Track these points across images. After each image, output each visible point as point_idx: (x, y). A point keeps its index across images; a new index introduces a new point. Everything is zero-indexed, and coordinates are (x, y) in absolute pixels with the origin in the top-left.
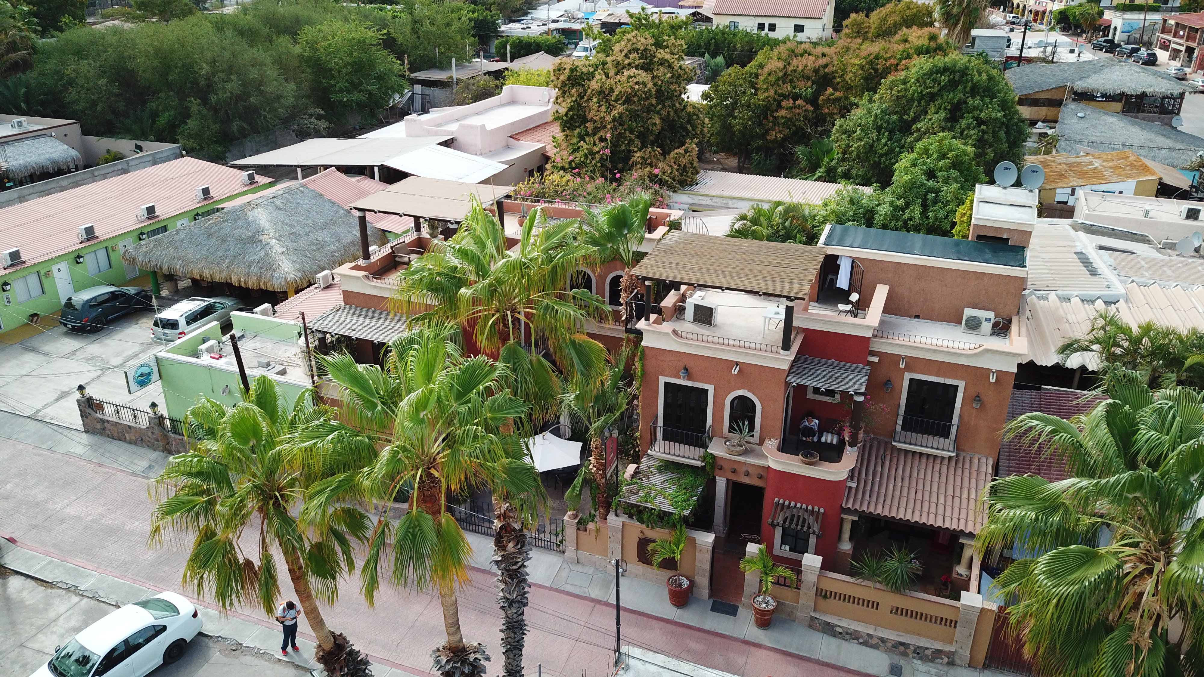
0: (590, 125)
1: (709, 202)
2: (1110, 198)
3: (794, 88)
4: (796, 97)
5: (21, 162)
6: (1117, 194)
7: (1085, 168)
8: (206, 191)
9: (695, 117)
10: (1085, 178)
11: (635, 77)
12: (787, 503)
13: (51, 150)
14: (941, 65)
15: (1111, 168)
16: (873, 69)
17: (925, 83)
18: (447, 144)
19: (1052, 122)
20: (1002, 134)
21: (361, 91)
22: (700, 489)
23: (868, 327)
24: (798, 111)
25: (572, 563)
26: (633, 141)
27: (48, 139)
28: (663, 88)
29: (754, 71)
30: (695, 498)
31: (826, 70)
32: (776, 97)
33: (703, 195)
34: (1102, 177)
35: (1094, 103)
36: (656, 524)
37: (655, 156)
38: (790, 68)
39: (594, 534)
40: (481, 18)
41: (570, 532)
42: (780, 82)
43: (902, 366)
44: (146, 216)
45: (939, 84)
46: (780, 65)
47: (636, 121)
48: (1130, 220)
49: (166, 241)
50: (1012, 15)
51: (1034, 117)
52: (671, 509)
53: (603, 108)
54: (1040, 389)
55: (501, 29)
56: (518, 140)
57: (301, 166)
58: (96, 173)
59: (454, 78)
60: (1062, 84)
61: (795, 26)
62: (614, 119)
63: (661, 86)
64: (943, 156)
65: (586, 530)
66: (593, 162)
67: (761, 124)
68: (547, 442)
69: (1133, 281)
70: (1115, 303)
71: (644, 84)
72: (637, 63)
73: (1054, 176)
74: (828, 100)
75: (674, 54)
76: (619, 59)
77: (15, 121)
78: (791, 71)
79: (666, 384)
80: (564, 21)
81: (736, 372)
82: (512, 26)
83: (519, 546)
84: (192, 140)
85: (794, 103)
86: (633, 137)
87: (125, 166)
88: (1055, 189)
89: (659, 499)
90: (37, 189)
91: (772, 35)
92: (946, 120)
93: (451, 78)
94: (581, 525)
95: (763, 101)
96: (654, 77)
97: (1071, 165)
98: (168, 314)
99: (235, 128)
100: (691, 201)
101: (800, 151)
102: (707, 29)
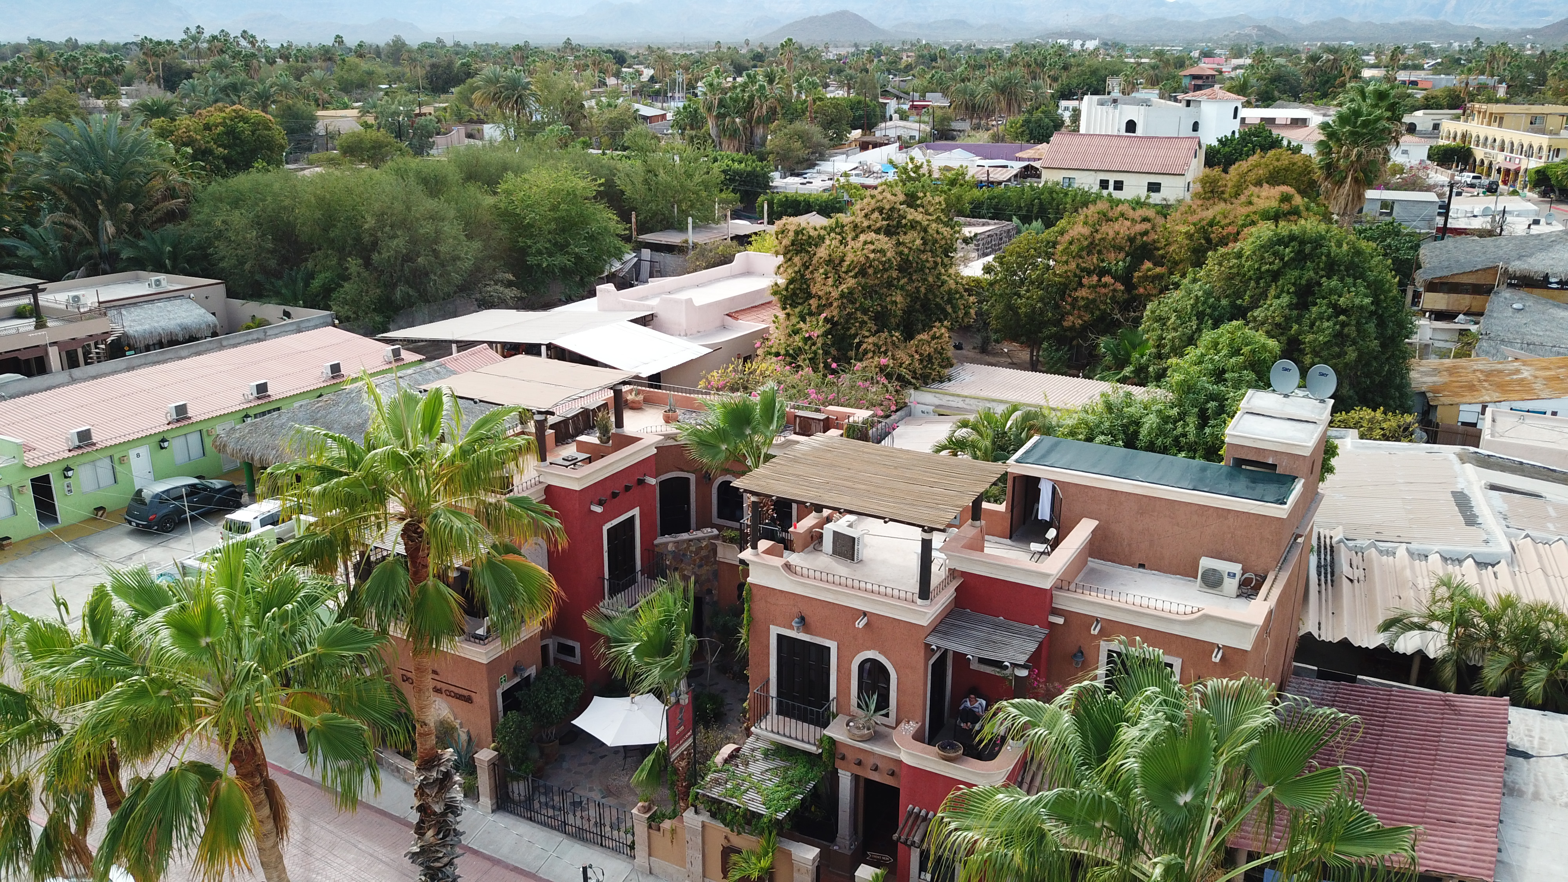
0: (814, 302)
1: (961, 404)
2: (1531, 419)
3: (1103, 261)
4: (1103, 272)
5: (147, 327)
6: (1548, 415)
7: (1508, 378)
8: (336, 369)
9: (958, 296)
10: (1505, 392)
11: (872, 243)
12: (923, 813)
13: (184, 314)
14: (1285, 233)
15: (1545, 379)
16: (1205, 238)
17: (1263, 258)
18: (644, 321)
19: (1476, 314)
20: (1371, 327)
21: (567, 253)
22: (811, 785)
23: (1047, 576)
24: (1103, 290)
25: (642, 873)
26: (866, 323)
27: (184, 301)
28: (911, 258)
29: (1053, 239)
30: (800, 797)
31: (1145, 238)
32: (1078, 272)
33: (953, 395)
34: (1530, 390)
35: (1545, 292)
36: (743, 828)
37: (893, 343)
38: (1098, 236)
39: (668, 835)
40: (749, 169)
41: (641, 830)
42: (1084, 253)
43: (1095, 632)
44: (255, 394)
45: (1282, 259)
46: (1086, 231)
47: (871, 297)
48: (1551, 451)
49: (263, 426)
50: (1472, 175)
51: (1452, 308)
52: (762, 810)
53: (830, 281)
54: (1353, 680)
55: (774, 184)
56: (737, 319)
57: (457, 342)
58: (225, 343)
59: (690, 242)
60: (1491, 265)
61: (1149, 184)
62: (842, 296)
63: (908, 255)
64: (1236, 352)
65: (659, 830)
66: (813, 348)
67: (1057, 306)
68: (635, 707)
69: (1527, 536)
70: (1493, 566)
71: (882, 252)
72: (878, 225)
73: (1461, 387)
74: (1145, 278)
75: (930, 215)
76: (858, 220)
77: (153, 279)
78: (1100, 240)
79: (780, 637)
80: (857, 175)
81: (861, 626)
82: (791, 180)
83: (441, 836)
84: (347, 307)
85: (1100, 280)
86: (866, 318)
87: (262, 336)
88: (1458, 404)
89: (751, 794)
90: (150, 359)
91: (1117, 195)
92: (1290, 306)
93: (686, 241)
94: (654, 822)
95: (1060, 276)
96: (899, 244)
97: (1489, 374)
98: (239, 515)
99: (398, 294)
100: (937, 402)
101: (1104, 343)
102: (1031, 186)
